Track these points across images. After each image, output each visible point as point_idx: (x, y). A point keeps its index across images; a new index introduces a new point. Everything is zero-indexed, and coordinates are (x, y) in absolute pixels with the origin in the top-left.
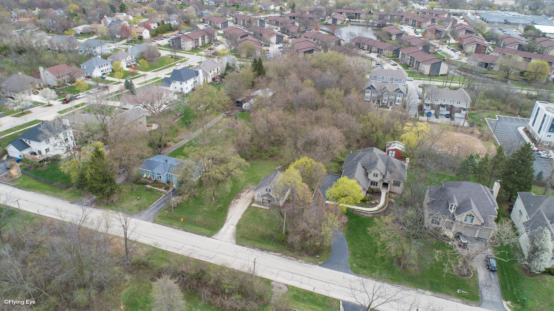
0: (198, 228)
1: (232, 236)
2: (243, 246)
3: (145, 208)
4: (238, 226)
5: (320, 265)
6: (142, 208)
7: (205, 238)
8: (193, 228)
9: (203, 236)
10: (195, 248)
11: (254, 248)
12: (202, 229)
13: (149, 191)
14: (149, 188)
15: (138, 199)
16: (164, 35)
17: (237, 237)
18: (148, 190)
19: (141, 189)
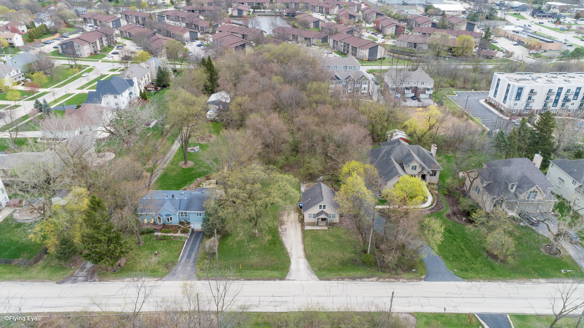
0: (260, 273)
1: (309, 272)
2: (329, 280)
3: (174, 263)
4: (308, 257)
5: (425, 279)
6: (170, 264)
7: (278, 282)
8: (255, 274)
9: (274, 280)
10: (276, 299)
11: (343, 279)
12: (267, 271)
13: (163, 240)
14: (161, 236)
15: (156, 254)
16: (43, 40)
17: (315, 271)
18: (161, 239)
19: (150, 240)
